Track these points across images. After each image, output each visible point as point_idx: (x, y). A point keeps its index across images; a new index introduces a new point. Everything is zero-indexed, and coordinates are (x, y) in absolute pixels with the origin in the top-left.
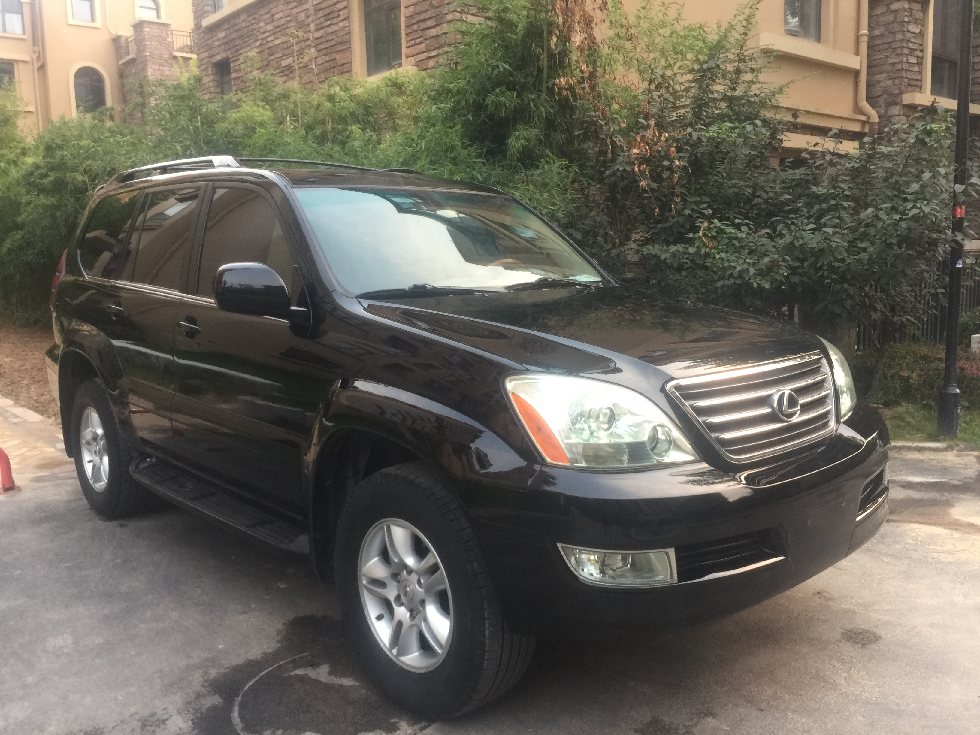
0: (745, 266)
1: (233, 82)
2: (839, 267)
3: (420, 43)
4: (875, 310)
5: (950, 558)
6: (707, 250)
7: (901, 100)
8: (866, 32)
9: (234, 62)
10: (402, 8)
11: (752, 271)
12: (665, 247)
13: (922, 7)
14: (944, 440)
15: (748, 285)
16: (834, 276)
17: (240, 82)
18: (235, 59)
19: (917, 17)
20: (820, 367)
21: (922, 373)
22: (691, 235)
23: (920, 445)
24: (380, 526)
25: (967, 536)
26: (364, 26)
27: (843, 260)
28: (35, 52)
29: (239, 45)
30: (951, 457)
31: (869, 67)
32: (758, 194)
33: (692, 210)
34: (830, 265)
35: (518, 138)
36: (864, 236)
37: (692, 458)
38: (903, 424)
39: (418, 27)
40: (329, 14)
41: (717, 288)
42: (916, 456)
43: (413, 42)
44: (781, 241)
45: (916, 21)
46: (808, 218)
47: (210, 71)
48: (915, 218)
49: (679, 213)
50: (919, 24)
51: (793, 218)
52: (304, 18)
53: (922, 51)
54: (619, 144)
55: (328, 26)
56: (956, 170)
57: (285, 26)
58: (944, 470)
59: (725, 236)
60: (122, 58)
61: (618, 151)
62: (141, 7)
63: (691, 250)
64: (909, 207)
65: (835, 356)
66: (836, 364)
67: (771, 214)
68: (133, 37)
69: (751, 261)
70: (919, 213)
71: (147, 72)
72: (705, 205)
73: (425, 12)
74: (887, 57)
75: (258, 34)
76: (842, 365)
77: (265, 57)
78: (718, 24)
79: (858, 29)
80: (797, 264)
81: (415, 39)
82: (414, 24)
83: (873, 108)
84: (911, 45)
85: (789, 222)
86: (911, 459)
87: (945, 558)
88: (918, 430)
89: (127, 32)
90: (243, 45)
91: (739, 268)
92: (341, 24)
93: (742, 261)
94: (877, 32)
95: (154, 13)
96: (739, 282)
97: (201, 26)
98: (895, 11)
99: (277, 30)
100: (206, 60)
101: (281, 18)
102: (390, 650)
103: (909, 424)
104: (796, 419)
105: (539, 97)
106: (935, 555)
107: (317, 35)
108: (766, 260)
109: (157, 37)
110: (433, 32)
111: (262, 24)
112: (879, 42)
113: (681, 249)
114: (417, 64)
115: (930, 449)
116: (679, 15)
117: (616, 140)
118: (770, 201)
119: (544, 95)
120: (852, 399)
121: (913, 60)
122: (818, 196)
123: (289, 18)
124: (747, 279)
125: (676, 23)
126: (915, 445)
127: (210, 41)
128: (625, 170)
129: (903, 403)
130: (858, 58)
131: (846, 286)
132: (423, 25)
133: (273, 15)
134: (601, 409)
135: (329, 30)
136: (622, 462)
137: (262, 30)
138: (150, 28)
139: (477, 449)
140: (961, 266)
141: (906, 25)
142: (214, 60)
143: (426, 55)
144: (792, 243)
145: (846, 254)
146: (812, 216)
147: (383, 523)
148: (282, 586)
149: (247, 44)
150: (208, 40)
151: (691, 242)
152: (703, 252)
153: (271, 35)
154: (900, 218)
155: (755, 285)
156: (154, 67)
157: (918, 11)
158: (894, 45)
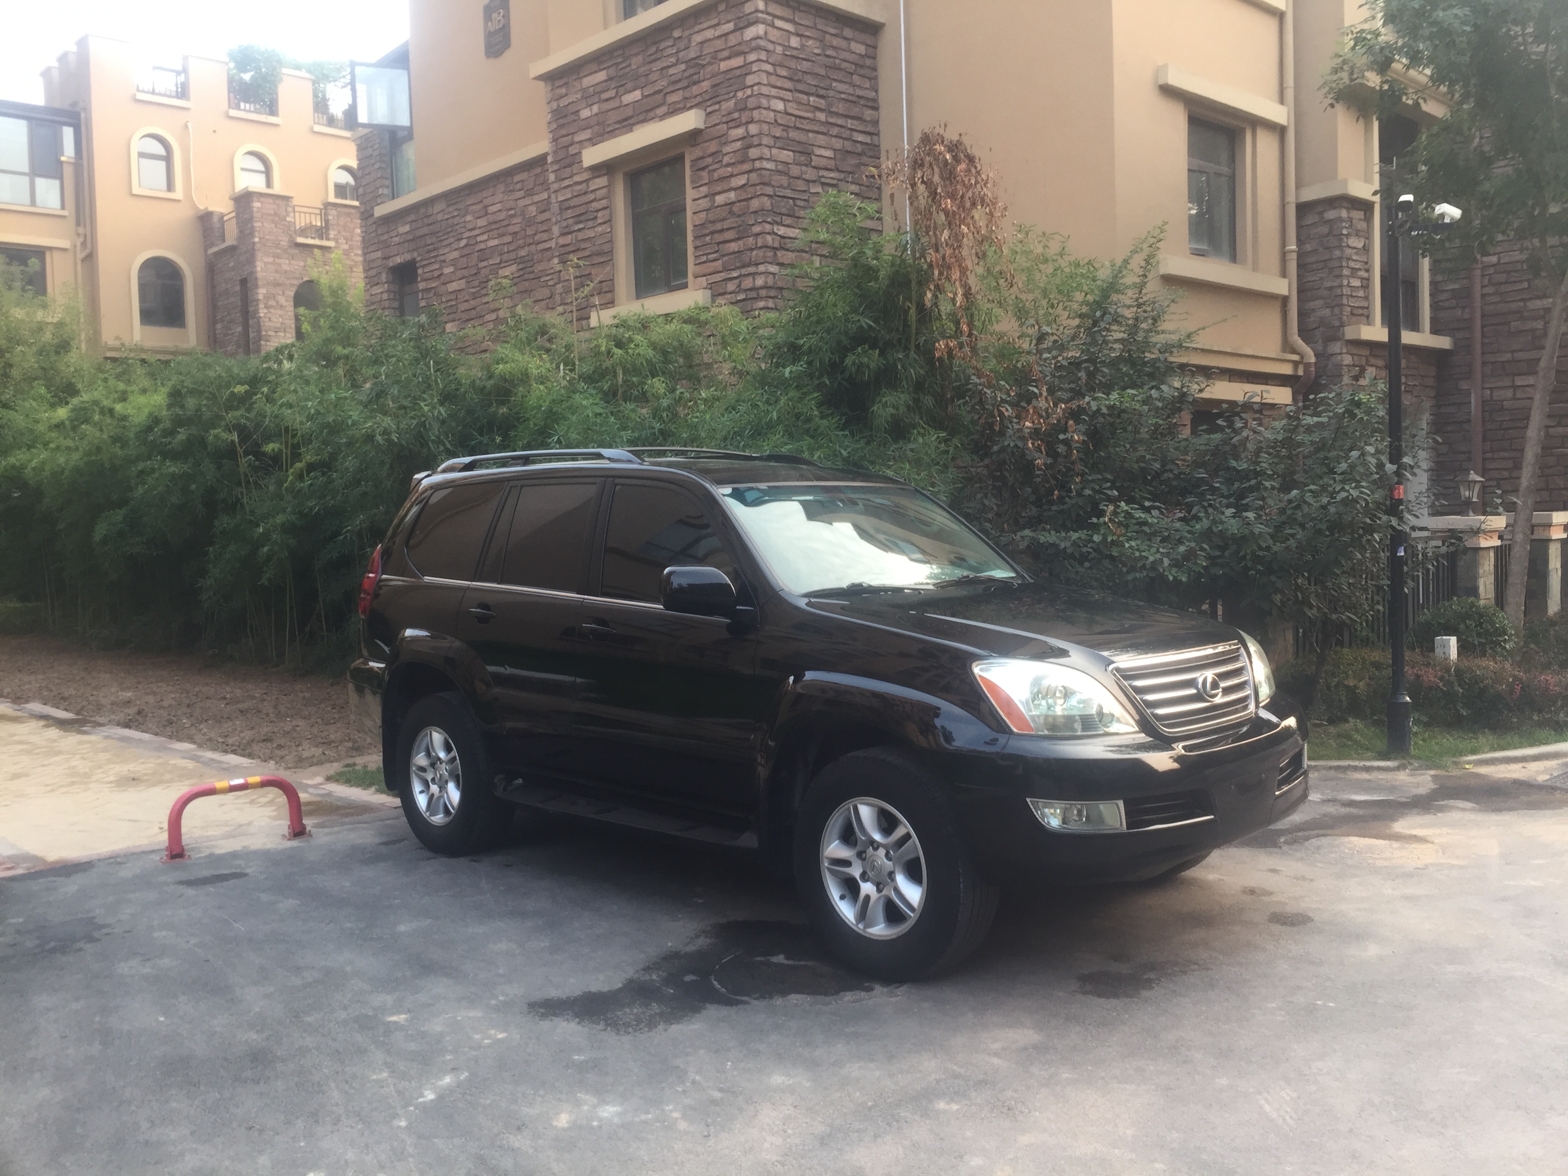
0: (1158, 556)
1: (420, 294)
2: (1264, 556)
3: (715, 260)
4: (1311, 606)
5: (1386, 864)
6: (1115, 538)
7: (1343, 334)
8: (1294, 247)
9: (424, 266)
10: (689, 213)
11: (1166, 562)
12: (1063, 534)
13: (1365, 214)
14: (1395, 759)
15: (1162, 577)
16: (1260, 567)
17: (431, 295)
18: (425, 262)
19: (1359, 227)
20: (1239, 655)
21: (1373, 683)
22: (1095, 520)
23: (1368, 764)
24: (846, 807)
25: (1407, 846)
26: (631, 230)
27: (1268, 548)
28: (78, 235)
29: (432, 244)
30: (1403, 777)
31: (1300, 291)
32: (1167, 468)
33: (1093, 489)
34: (1253, 552)
35: (885, 405)
36: (1291, 521)
37: (1133, 730)
38: (1350, 743)
39: (711, 239)
40: (581, 215)
41: (1127, 581)
42: (1365, 776)
43: (704, 258)
44: (1198, 527)
45: (1358, 234)
46: (1227, 497)
47: (384, 277)
48: (1344, 501)
49: (1079, 494)
50: (1362, 236)
51: (1210, 500)
52: (534, 214)
53: (1367, 271)
54: (1006, 414)
55: (580, 230)
56: (1390, 446)
57: (506, 223)
58: (1392, 789)
59: (1134, 521)
60: (212, 245)
61: (1007, 423)
62: (243, 169)
63: (1097, 538)
64: (1337, 490)
65: (1253, 647)
66: (1255, 657)
67: (1184, 492)
68: (233, 214)
69: (1165, 551)
70: (1347, 497)
71: (255, 267)
72: (1109, 484)
73: (723, 220)
74: (1322, 279)
75: (463, 230)
76: (1261, 657)
77: (473, 263)
78: (1111, 262)
79: (1284, 243)
80: (1218, 553)
81: (707, 254)
82: (708, 235)
83: (1307, 344)
84: (1352, 264)
85: (1206, 504)
86: (1357, 779)
87: (1379, 863)
88: (1368, 749)
89: (222, 206)
90: (439, 245)
91: (1151, 559)
92: (599, 229)
93: (1153, 550)
94: (1308, 247)
95: (262, 178)
96: (1152, 575)
97: (373, 215)
98: (1329, 222)
99: (493, 227)
100: (379, 262)
101: (500, 210)
102: (857, 926)
103: (1356, 742)
104: (1219, 700)
105: (907, 356)
106: (1371, 861)
107: (562, 241)
108: (1182, 549)
109: (270, 215)
110: (734, 246)
111: (469, 218)
112: (1313, 259)
113: (1083, 537)
114: (711, 286)
115: (1379, 769)
116: (1064, 248)
117: (1003, 410)
118: (1182, 476)
119: (912, 354)
120: (1270, 688)
121: (1356, 283)
122: (1238, 471)
123: (512, 212)
124: (1161, 570)
125: (1059, 258)
126: (1362, 764)
127: (385, 237)
128: (1016, 446)
129: (1350, 719)
130: (1285, 282)
131: (1273, 578)
132: (719, 238)
133: (486, 207)
134: (1057, 687)
135: (581, 236)
136: (1075, 731)
137: (470, 226)
138: (262, 203)
139: (942, 727)
140: (1402, 554)
141: (1345, 240)
142: (391, 263)
143: (723, 275)
144: (1210, 528)
145: (1271, 542)
146: (1233, 495)
147: (849, 805)
148: (700, 901)
149: (444, 243)
150: (382, 235)
151: (1095, 528)
152: (1109, 539)
153: (482, 234)
154: (1329, 501)
155: (1171, 578)
156: (266, 260)
157: (1360, 220)
158: (1331, 264)
